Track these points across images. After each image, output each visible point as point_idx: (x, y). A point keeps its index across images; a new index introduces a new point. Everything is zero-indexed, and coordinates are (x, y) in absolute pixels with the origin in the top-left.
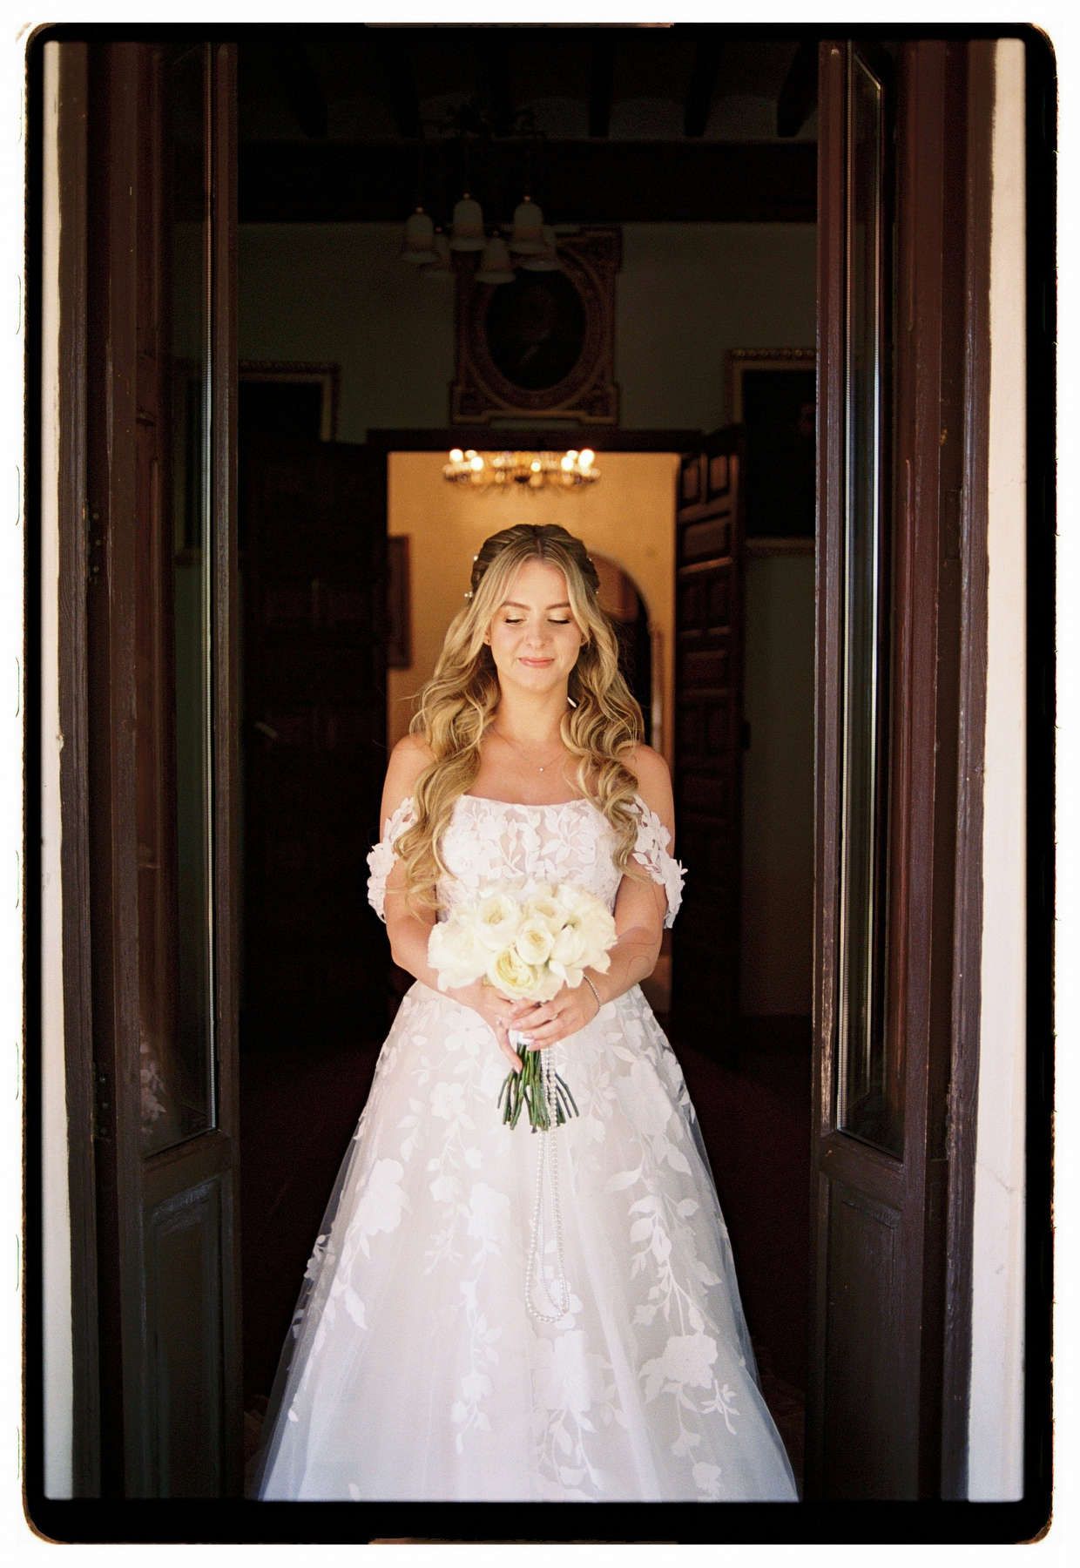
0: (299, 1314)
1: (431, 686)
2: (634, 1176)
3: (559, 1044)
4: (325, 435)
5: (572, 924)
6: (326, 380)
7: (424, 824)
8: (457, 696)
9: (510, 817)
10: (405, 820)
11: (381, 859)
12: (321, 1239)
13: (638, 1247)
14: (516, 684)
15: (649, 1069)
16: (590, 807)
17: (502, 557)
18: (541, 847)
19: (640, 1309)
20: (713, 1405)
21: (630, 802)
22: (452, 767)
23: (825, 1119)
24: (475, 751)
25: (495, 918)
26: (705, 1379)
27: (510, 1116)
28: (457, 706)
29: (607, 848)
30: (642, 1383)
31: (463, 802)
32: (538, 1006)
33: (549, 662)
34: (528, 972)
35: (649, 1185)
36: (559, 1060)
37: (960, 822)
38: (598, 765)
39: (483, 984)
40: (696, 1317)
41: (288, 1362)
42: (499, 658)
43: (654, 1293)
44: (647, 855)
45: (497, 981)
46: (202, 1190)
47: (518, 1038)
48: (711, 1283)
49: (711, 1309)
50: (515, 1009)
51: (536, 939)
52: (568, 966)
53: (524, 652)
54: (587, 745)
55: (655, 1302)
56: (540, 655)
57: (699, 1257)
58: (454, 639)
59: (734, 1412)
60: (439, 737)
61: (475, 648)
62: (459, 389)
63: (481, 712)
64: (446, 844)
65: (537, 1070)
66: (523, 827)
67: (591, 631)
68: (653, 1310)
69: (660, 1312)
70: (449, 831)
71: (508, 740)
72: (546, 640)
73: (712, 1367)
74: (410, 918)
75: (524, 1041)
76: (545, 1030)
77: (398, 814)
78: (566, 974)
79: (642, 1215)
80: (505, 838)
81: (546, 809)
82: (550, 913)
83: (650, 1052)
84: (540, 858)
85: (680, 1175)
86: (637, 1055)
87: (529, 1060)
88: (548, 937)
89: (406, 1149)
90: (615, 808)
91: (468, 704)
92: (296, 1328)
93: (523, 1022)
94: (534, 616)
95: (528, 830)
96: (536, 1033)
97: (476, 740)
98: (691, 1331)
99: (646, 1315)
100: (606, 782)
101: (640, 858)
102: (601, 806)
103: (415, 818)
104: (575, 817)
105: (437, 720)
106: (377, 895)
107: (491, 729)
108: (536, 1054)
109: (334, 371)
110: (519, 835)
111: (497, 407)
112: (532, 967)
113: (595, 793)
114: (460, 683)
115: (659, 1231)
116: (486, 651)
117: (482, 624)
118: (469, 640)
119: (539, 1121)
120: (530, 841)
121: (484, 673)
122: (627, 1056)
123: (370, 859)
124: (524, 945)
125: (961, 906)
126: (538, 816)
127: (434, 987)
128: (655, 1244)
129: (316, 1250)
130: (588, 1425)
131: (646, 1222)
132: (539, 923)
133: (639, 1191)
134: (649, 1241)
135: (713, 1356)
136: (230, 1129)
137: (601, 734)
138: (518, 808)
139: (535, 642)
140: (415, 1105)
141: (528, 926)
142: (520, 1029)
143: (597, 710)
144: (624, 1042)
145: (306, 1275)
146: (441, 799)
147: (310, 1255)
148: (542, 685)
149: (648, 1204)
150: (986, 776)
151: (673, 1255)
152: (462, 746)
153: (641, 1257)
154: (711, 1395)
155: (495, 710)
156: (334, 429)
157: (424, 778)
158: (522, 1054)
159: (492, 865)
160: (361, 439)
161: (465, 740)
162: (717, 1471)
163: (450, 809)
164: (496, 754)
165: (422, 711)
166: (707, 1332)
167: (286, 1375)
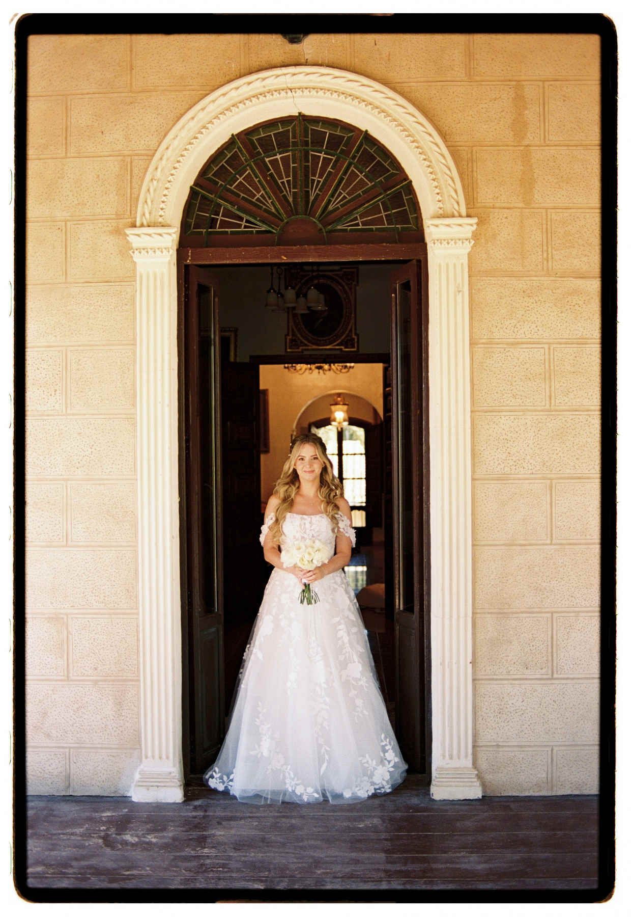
0: (241, 670)
1: (279, 481)
2: (338, 619)
3: (316, 582)
4: (232, 359)
5: (319, 550)
6: (233, 335)
7: (277, 520)
8: (287, 484)
9: (302, 519)
10: (271, 519)
11: (265, 529)
12: (248, 646)
13: (339, 639)
14: (303, 479)
15: (343, 590)
16: (325, 516)
17: (297, 443)
18: (311, 527)
19: (340, 657)
20: (361, 683)
21: (337, 514)
22: (285, 505)
23: (397, 607)
24: (292, 499)
25: (299, 549)
26: (358, 676)
27: (302, 602)
28: (287, 487)
29: (330, 528)
30: (341, 677)
31: (288, 515)
32: (310, 571)
33: (313, 471)
34: (307, 562)
35: (342, 621)
36: (316, 587)
37: (424, 517)
38: (328, 503)
39: (295, 566)
40: (356, 658)
41: (238, 686)
42: (299, 472)
43: (344, 651)
44: (344, 529)
45: (300, 565)
46: (213, 630)
47: (304, 581)
48: (361, 651)
49: (361, 656)
50: (303, 572)
51: (309, 554)
52: (318, 561)
53: (305, 469)
54: (325, 498)
55: (344, 654)
56: (310, 470)
57: (358, 643)
58: (286, 467)
59: (367, 685)
60: (282, 495)
61: (291, 470)
62: (289, 338)
63: (294, 489)
64: (284, 526)
65: (309, 589)
66: (306, 521)
67: (324, 463)
68: (344, 656)
69: (346, 657)
70: (285, 523)
71: (301, 495)
72: (311, 465)
73: (361, 672)
74: (274, 548)
75: (306, 581)
76: (311, 578)
77: (270, 517)
78: (317, 563)
79: (340, 630)
80: (300, 525)
81: (312, 516)
82: (313, 547)
83: (343, 586)
84: (311, 530)
85: (353, 621)
86: (339, 586)
87: (307, 586)
88: (313, 553)
89: (274, 611)
90: (332, 515)
91: (290, 486)
92: (240, 675)
93: (305, 576)
94: (307, 459)
95: (307, 522)
96: (309, 579)
97: (293, 496)
98: (354, 662)
99: (342, 658)
100: (330, 508)
101: (341, 530)
102: (328, 516)
103: (274, 519)
104: (320, 519)
105: (281, 490)
106: (262, 539)
107: (297, 493)
108: (309, 585)
109: (236, 331)
110: (305, 524)
111: (306, 345)
112: (308, 561)
113: (327, 512)
114: (288, 480)
115: (345, 635)
116: (295, 471)
117: (293, 463)
118: (289, 468)
119: (309, 603)
120: (308, 525)
121: (295, 478)
122: (336, 586)
123: (262, 528)
124: (307, 556)
125: (425, 541)
126: (310, 519)
127: (281, 568)
128: (344, 638)
129: (247, 650)
130: (324, 686)
131: (341, 632)
132: (310, 550)
133: (339, 623)
134: (342, 637)
135: (361, 669)
136: (221, 612)
137: (330, 494)
138: (304, 516)
139: (308, 466)
140: (276, 599)
141: (307, 551)
142: (305, 578)
143: (329, 487)
144: (335, 583)
145: (244, 658)
146: (282, 515)
147: (245, 651)
148: (311, 478)
149: (342, 627)
150: (431, 505)
151: (349, 641)
152: (288, 498)
153: (340, 642)
154: (360, 680)
155: (299, 488)
156: (236, 355)
157: (277, 508)
158: (305, 585)
159: (297, 532)
160: (247, 360)
161: (290, 496)
162: (362, 701)
163: (285, 517)
164: (299, 500)
165: (277, 488)
166: (359, 662)
167: (237, 690)
